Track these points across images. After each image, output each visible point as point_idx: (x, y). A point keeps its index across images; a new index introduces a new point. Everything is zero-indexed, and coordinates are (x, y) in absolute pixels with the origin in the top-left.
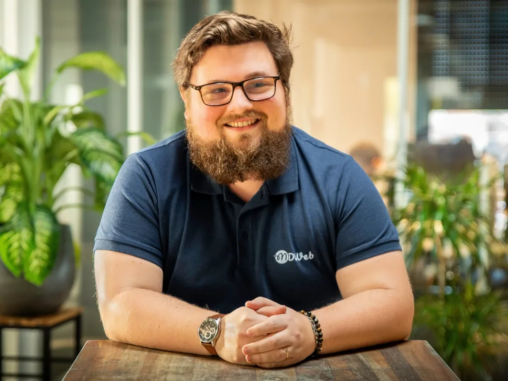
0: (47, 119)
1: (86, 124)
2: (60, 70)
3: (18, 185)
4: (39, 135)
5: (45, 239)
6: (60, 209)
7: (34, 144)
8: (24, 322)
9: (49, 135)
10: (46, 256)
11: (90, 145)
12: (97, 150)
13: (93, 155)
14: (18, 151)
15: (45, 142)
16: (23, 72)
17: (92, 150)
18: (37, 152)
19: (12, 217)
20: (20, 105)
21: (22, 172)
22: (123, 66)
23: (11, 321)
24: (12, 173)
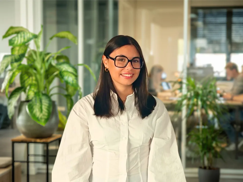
0: (46, 59)
1: (62, 61)
2: (51, 38)
3: (35, 85)
4: (43, 65)
5: (46, 107)
6: (52, 95)
7: (41, 68)
8: (38, 140)
9: (47, 65)
10: (46, 114)
11: (64, 69)
12: (67, 71)
13: (65, 74)
14: (35, 71)
15: (45, 68)
16: (36, 39)
17: (65, 71)
18: (42, 71)
19: (33, 98)
20: (35, 52)
21: (37, 80)
22: (76, 37)
23: (33, 140)
24: (32, 80)
